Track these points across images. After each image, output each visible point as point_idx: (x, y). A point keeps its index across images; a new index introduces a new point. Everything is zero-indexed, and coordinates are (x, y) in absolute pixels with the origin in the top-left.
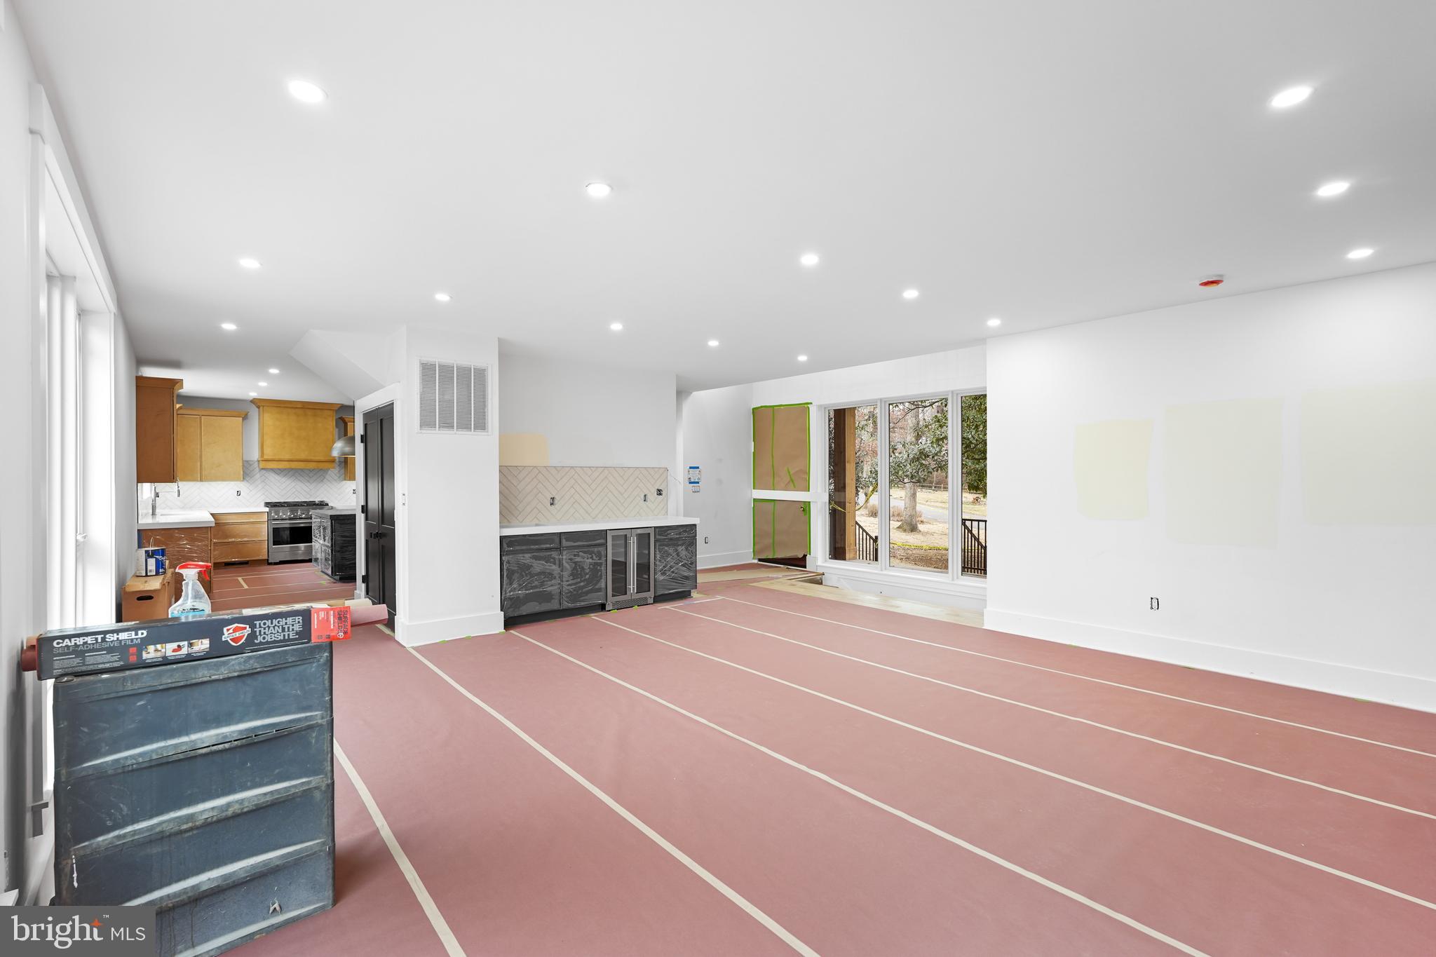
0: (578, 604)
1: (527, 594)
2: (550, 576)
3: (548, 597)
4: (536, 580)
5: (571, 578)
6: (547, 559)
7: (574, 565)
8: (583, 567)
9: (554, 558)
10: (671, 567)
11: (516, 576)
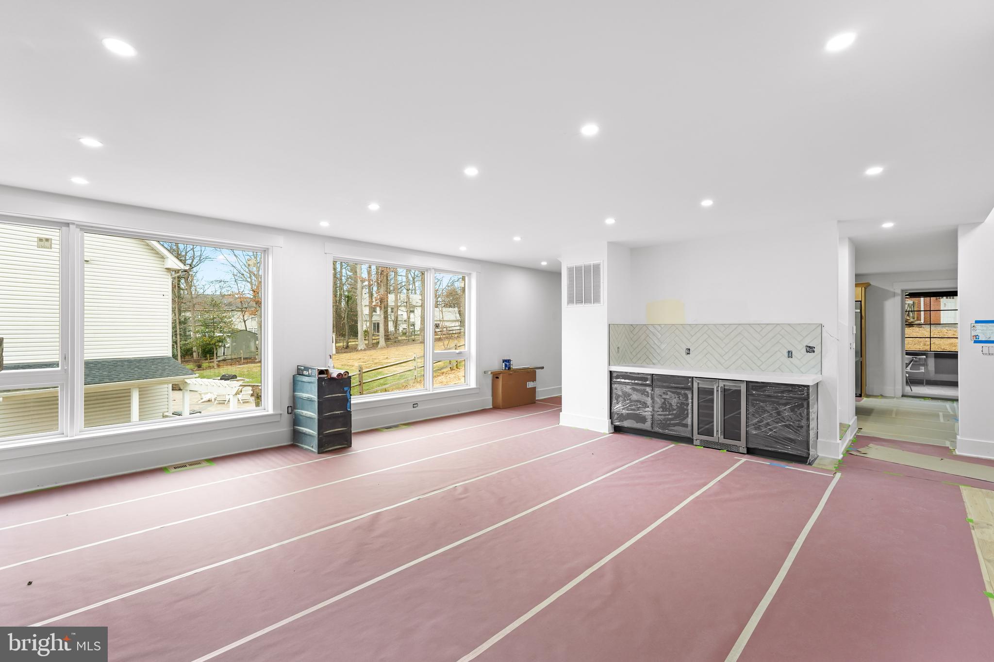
0: (667, 432)
1: (627, 413)
2: (645, 405)
3: (643, 420)
4: (635, 406)
5: (661, 410)
6: (643, 393)
7: (663, 400)
8: (671, 404)
9: (647, 392)
10: (768, 424)
11: (621, 399)
